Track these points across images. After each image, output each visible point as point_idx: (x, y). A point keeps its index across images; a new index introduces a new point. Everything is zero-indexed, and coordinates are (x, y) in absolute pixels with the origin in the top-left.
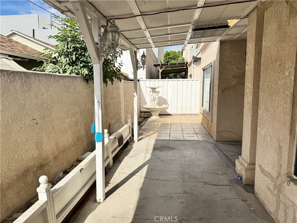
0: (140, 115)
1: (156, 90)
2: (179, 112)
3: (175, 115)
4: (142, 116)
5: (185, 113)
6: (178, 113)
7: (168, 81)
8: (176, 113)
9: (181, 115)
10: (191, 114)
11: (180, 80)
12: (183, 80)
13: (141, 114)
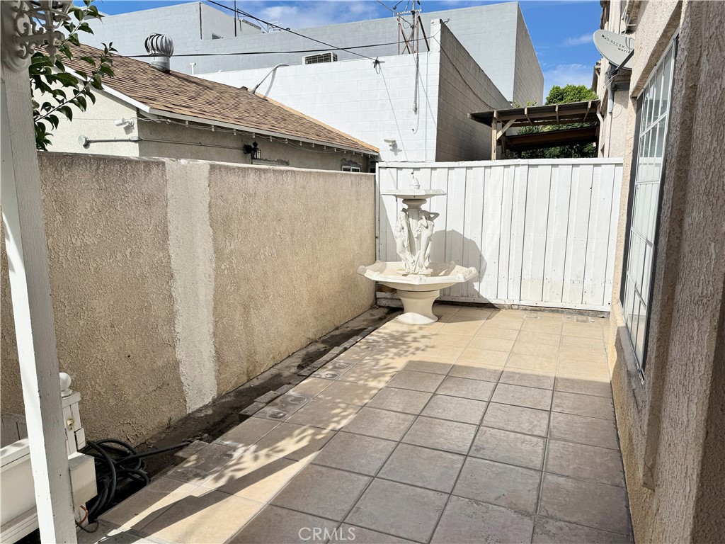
0: (376, 299)
1: (424, 207)
2: (530, 299)
3: (511, 307)
4: (383, 303)
5: (556, 303)
6: (523, 303)
7: (487, 170)
8: (517, 302)
9: (536, 309)
10: (581, 312)
11: (537, 165)
12: (553, 165)
13: (379, 294)
